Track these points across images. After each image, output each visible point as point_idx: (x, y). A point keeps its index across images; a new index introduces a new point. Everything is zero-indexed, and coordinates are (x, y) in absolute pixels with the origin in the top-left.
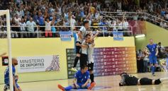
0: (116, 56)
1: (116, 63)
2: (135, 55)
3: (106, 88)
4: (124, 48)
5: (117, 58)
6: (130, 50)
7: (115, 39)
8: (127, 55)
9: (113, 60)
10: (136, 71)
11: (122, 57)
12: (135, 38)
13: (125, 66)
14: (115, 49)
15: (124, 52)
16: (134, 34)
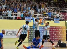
0: (55, 31)
1: (55, 35)
2: (65, 31)
3: (49, 48)
4: (60, 27)
5: (56, 32)
6: (63, 29)
7: (55, 22)
8: (61, 31)
9: (54, 33)
10: (65, 40)
11: (58, 32)
12: (66, 22)
13: (59, 37)
14: (55, 28)
15: (59, 29)
16: (65, 20)
